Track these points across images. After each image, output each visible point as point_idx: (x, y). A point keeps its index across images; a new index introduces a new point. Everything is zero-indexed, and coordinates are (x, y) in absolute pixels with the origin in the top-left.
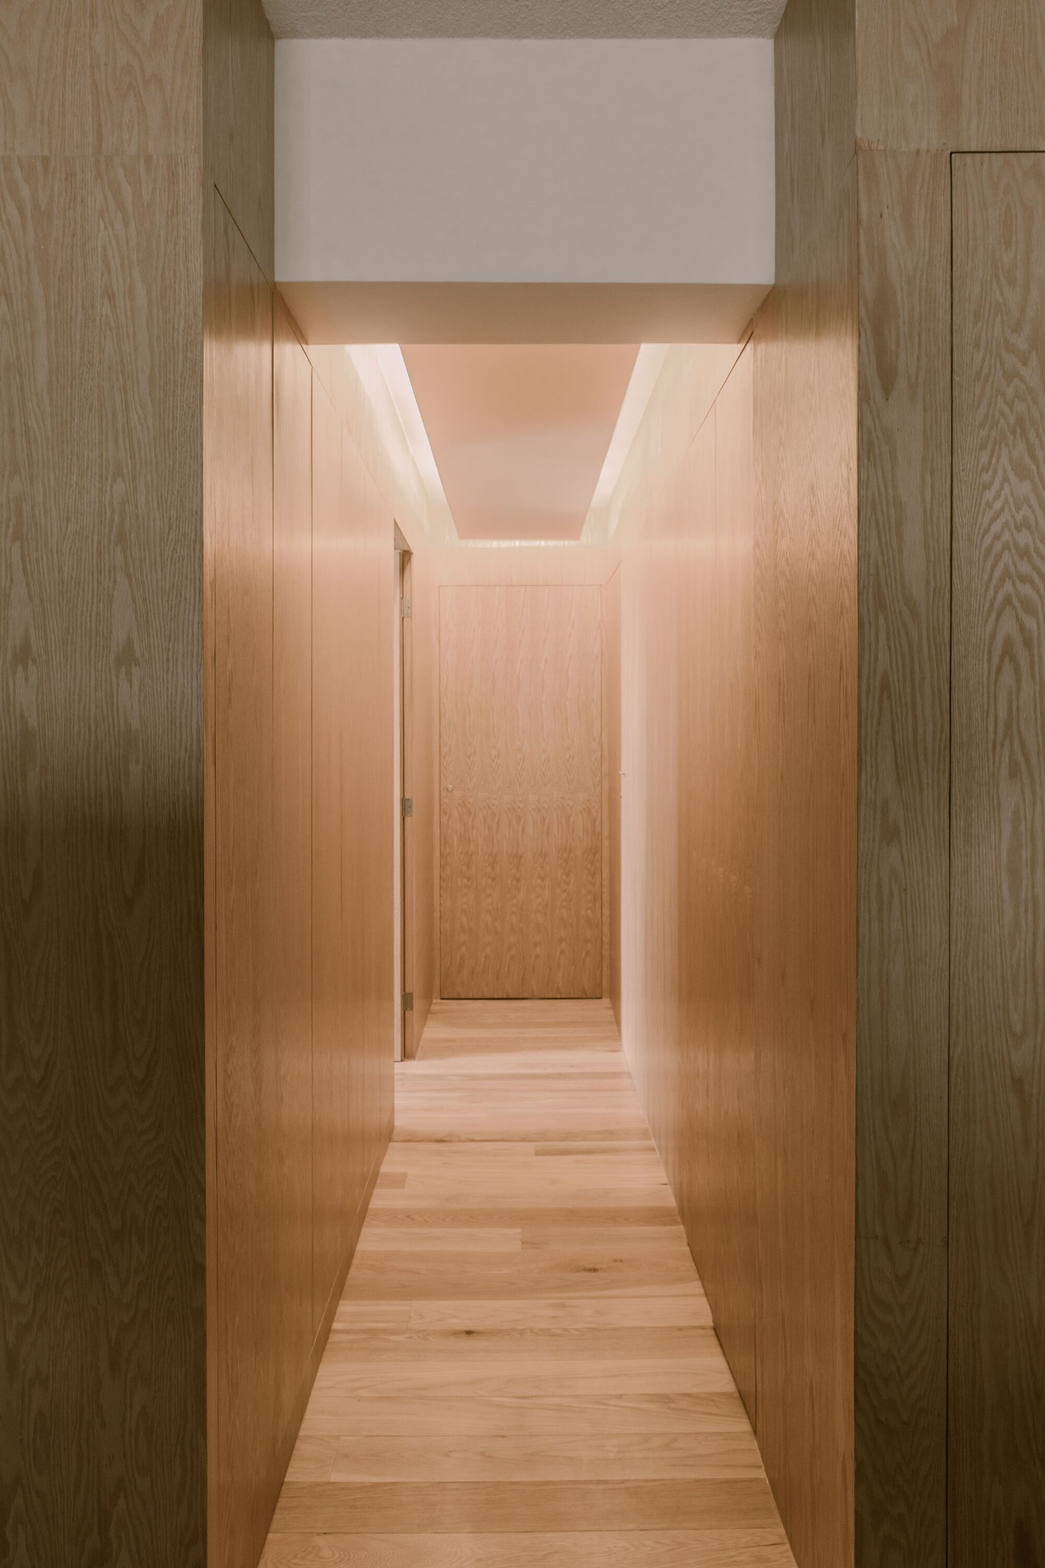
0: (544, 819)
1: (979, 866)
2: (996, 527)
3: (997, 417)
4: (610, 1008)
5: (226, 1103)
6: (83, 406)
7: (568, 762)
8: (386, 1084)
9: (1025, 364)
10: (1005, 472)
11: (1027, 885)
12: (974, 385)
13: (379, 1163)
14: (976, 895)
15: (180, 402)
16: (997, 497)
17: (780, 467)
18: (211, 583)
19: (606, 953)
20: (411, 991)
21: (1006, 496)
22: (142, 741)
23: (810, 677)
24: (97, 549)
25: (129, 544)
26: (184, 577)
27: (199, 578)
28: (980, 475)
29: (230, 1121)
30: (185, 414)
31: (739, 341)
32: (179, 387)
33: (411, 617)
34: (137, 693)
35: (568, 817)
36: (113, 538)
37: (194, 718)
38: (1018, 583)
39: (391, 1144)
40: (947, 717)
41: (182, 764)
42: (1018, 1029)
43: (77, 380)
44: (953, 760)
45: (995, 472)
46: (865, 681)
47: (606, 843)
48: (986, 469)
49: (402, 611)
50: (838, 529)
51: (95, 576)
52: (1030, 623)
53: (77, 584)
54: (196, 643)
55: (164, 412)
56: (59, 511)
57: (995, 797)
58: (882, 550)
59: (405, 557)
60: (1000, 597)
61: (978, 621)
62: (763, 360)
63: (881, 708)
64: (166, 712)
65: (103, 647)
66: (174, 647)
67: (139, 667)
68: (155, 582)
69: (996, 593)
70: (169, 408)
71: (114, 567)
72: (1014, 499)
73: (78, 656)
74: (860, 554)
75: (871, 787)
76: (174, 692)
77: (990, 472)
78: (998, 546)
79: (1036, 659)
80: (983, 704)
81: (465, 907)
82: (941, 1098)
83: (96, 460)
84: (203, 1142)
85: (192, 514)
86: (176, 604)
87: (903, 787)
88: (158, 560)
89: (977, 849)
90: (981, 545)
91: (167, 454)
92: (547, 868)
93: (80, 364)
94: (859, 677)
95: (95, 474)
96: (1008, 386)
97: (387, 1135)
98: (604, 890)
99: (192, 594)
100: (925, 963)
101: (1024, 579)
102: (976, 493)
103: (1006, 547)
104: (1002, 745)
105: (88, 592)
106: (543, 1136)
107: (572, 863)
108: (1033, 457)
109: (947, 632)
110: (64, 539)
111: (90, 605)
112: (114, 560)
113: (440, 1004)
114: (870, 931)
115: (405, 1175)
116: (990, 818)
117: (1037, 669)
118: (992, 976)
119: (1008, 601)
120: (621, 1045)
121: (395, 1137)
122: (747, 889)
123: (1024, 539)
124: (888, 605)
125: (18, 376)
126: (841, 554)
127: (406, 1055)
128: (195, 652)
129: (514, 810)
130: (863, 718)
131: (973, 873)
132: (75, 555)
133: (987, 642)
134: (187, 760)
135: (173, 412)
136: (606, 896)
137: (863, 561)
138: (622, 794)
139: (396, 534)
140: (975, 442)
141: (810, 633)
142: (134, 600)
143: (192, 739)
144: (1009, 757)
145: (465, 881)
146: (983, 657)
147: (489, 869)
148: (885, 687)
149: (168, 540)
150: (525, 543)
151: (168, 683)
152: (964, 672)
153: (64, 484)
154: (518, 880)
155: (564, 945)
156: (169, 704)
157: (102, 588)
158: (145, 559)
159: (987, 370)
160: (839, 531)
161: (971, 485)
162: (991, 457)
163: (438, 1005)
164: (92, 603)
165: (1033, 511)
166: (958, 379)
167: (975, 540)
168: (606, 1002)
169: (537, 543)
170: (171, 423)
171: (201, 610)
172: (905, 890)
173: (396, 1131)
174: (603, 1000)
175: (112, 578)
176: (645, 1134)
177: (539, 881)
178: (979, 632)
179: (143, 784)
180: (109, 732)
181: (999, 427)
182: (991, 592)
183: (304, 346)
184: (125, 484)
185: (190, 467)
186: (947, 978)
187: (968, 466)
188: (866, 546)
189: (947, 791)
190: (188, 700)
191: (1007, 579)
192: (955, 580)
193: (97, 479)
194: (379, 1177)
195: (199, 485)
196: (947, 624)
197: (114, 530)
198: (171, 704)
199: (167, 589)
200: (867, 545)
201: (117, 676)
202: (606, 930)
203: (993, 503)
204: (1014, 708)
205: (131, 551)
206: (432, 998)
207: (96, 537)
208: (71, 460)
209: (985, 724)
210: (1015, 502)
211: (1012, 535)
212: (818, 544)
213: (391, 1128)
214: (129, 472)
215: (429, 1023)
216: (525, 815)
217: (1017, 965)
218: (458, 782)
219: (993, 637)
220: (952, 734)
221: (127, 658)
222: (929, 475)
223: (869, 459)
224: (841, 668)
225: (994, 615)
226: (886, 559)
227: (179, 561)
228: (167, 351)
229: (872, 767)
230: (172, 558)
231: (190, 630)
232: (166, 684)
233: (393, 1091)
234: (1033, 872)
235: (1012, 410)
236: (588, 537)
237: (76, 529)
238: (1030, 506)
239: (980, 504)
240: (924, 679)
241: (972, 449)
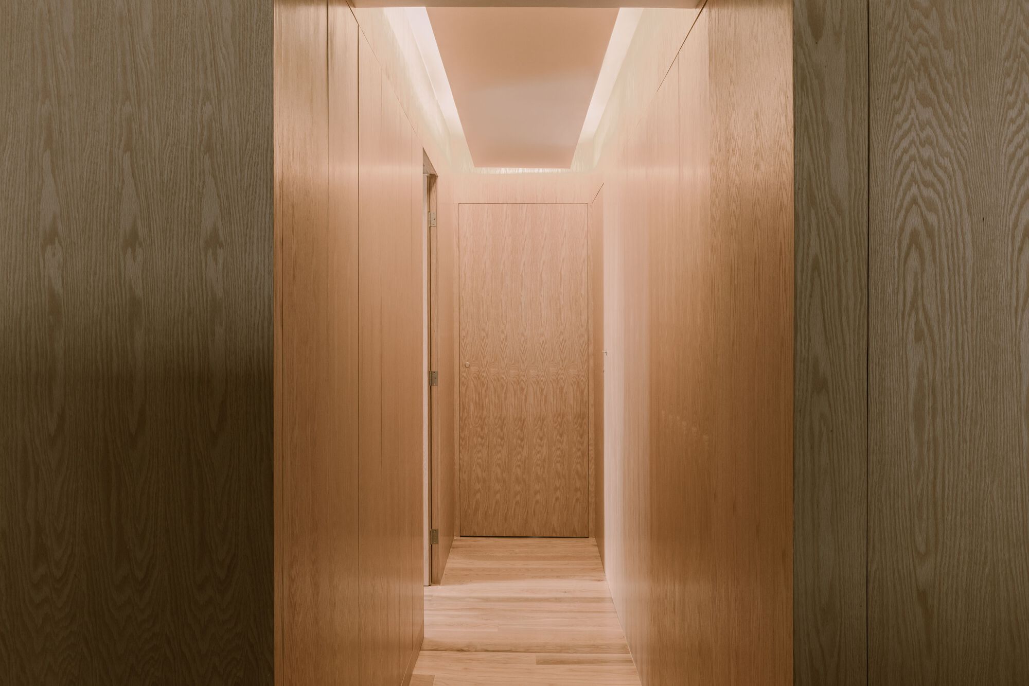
0: (542, 390)
1: (891, 412)
2: (905, 144)
3: (905, 58)
4: (595, 545)
5: (291, 602)
6: (180, 47)
7: (561, 344)
8: (417, 603)
9: (927, 17)
10: (912, 100)
11: (929, 429)
12: (887, 34)
13: (412, 667)
14: (888, 436)
15: (256, 43)
16: (905, 120)
17: (731, 100)
18: (279, 183)
19: (592, 500)
20: (437, 528)
21: (913, 120)
22: (225, 308)
23: (755, 263)
24: (190, 157)
25: (215, 153)
26: (258, 178)
27: (271, 180)
28: (892, 103)
29: (294, 617)
30: (259, 53)
31: (697, 7)
32: (255, 32)
33: (436, 226)
34: (221, 270)
35: (562, 388)
36: (202, 148)
37: (266, 289)
38: (922, 187)
39: (421, 652)
40: (865, 292)
41: (256, 325)
42: (922, 549)
43: (175, 27)
44: (870, 325)
45: (904, 100)
46: (800, 262)
47: (592, 410)
48: (896, 98)
49: (429, 222)
50: (778, 145)
51: (189, 177)
52: (932, 218)
53: (175, 185)
54: (267, 230)
55: (243, 51)
56: (161, 128)
57: (904, 356)
58: (813, 160)
59: (432, 179)
60: (908, 198)
61: (890, 216)
62: (717, 19)
63: (812, 285)
64: (244, 285)
65: (195, 234)
66: (250, 233)
67: (223, 248)
68: (236, 182)
69: (905, 194)
70: (247, 48)
71: (204, 172)
72: (919, 122)
73: (175, 241)
74: (796, 162)
75: (805, 347)
76: (250, 269)
77: (900, 100)
78: (906, 158)
79: (937, 246)
80: (894, 282)
81: (480, 461)
82: (861, 606)
83: (189, 88)
84: (272, 632)
85: (265, 130)
86: (252, 199)
87: (830, 346)
88: (238, 165)
89: (889, 398)
90: (892, 157)
91: (246, 83)
92: (545, 429)
93: (178, 16)
94: (795, 259)
95: (189, 99)
96: (914, 34)
97: (418, 645)
98: (590, 448)
99: (265, 191)
100: (848, 493)
101: (927, 184)
102: (888, 117)
103: (913, 159)
104: (910, 315)
105: (183, 190)
106: (542, 648)
107: (565, 426)
108: (934, 89)
109: (865, 224)
110: (164, 149)
111: (184, 201)
112: (203, 166)
113: (460, 540)
114: (804, 464)
115: (432, 677)
116: (900, 374)
117: (937, 255)
118: (901, 502)
119: (914, 201)
120: (605, 576)
121: (425, 646)
122: (705, 437)
123: (927, 152)
124: (818, 203)
125: (129, 26)
126: (780, 164)
127: (434, 581)
128: (267, 237)
129: (519, 383)
130: (798, 292)
131: (886, 418)
132: (173, 163)
133: (897, 233)
134: (260, 323)
135: (250, 52)
136: (592, 453)
137: (798, 168)
138: (605, 368)
139: (424, 160)
140: (888, 77)
141: (756, 227)
142: (219, 196)
143: (264, 304)
144: (915, 325)
145: (480, 439)
146: (894, 245)
147: (499, 430)
148: (816, 267)
149: (245, 150)
150: (527, 170)
151: (246, 261)
152: (879, 256)
153: (164, 108)
154: (522, 440)
155: (558, 493)
156: (246, 278)
157: (194, 187)
158: (228, 165)
159: (897, 22)
160: (779, 146)
161: (884, 110)
162: (901, 88)
163: (458, 541)
164: (186, 199)
165: (935, 132)
166: (873, 28)
167: (888, 154)
168: (592, 540)
169: (536, 170)
170: (248, 60)
171: (272, 204)
172: (832, 431)
173: (424, 640)
174: (590, 538)
175: (202, 180)
176: (624, 650)
177: (539, 440)
178: (891, 226)
179: (226, 341)
180: (199, 300)
181: (907, 66)
182: (901, 193)
183: (352, 8)
184: (213, 107)
185: (263, 93)
186: (865, 505)
187: (882, 96)
188: (800, 156)
189: (865, 351)
190: (261, 275)
191: (914, 185)
192: (872, 184)
193: (191, 103)
194: (412, 678)
195: (270, 107)
196: (866, 218)
197: (204, 142)
198: (248, 278)
199: (245, 187)
200: (802, 155)
201: (206, 256)
202: (592, 481)
203: (902, 125)
204: (919, 286)
205: (217, 158)
206: (453, 536)
207: (189, 148)
208: (170, 88)
209: (896, 298)
210: (919, 124)
211: (918, 149)
212: (762, 156)
213: (421, 639)
214: (215, 97)
215: (451, 555)
216: (527, 387)
217: (921, 495)
218: (474, 359)
219: (902, 229)
220: (870, 304)
221: (214, 242)
222: (851, 102)
223: (802, 88)
224: (781, 254)
225: (903, 212)
226: (816, 166)
227: (254, 166)
228: (245, 4)
229: (805, 331)
230: (249, 163)
231: (263, 220)
232: (244, 262)
233: (422, 609)
234: (934, 419)
235: (917, 53)
236: (576, 165)
237: (174, 142)
238: (932, 127)
239: (892, 125)
240: (847, 261)
241: (886, 82)
